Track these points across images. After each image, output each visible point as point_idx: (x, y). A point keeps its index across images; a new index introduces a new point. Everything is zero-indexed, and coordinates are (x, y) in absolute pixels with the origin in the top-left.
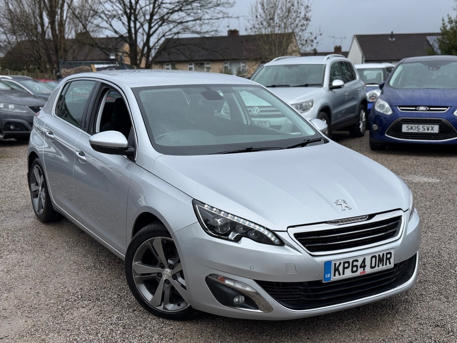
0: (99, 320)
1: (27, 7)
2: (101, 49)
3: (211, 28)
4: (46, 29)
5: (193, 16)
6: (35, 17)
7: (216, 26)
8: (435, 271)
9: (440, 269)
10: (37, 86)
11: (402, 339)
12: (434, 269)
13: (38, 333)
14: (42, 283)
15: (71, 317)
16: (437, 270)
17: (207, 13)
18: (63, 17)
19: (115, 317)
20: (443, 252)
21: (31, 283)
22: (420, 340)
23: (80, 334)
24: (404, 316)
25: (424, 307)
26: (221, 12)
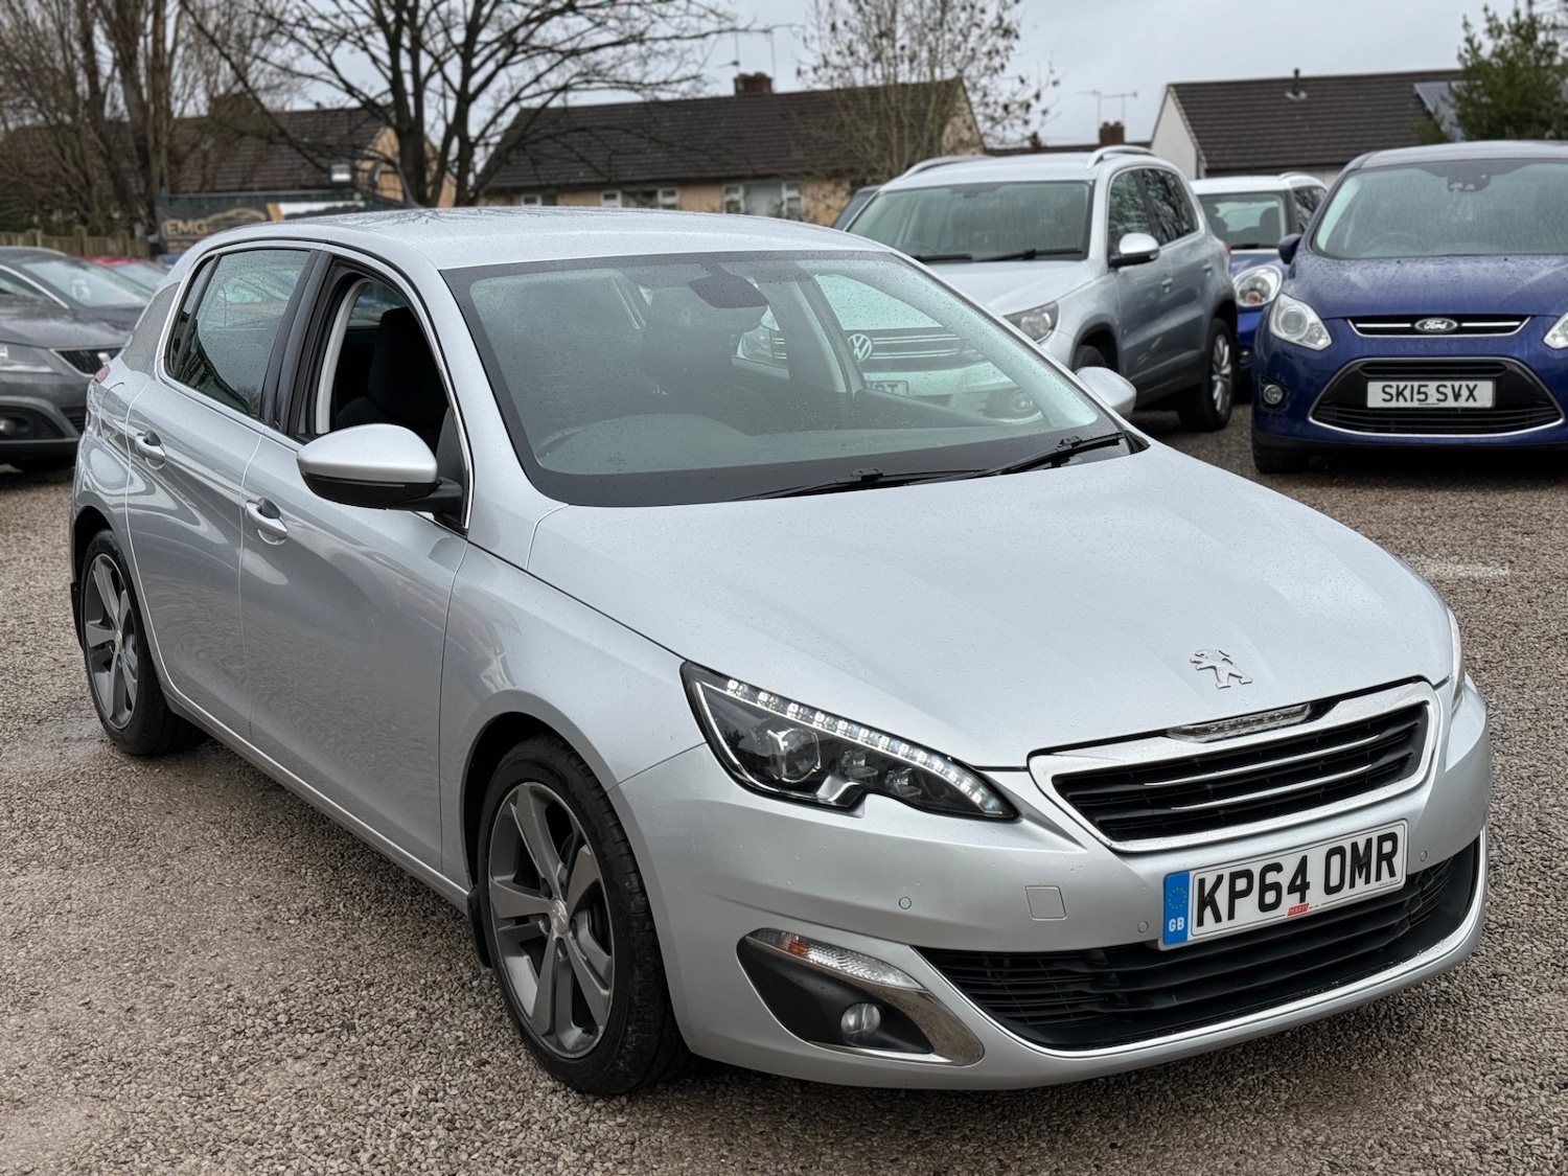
0: (358, 1103)
1: (37, 10)
2: (299, 150)
3: (678, 67)
4: (106, 86)
5: (615, 29)
6: (66, 46)
7: (695, 61)
8: (1532, 891)
9: (1549, 880)
10: (83, 282)
11: (1446, 1137)
12: (1529, 884)
13: (140, 1156)
14: (142, 975)
15: (255, 1093)
16: (1540, 886)
17: (662, 16)
18: (163, 40)
19: (415, 1091)
20: (1553, 821)
21: (102, 975)
22: (1512, 1138)
23: (293, 1156)
24: (1444, 1054)
25: (1511, 1020)
26: (713, 12)
